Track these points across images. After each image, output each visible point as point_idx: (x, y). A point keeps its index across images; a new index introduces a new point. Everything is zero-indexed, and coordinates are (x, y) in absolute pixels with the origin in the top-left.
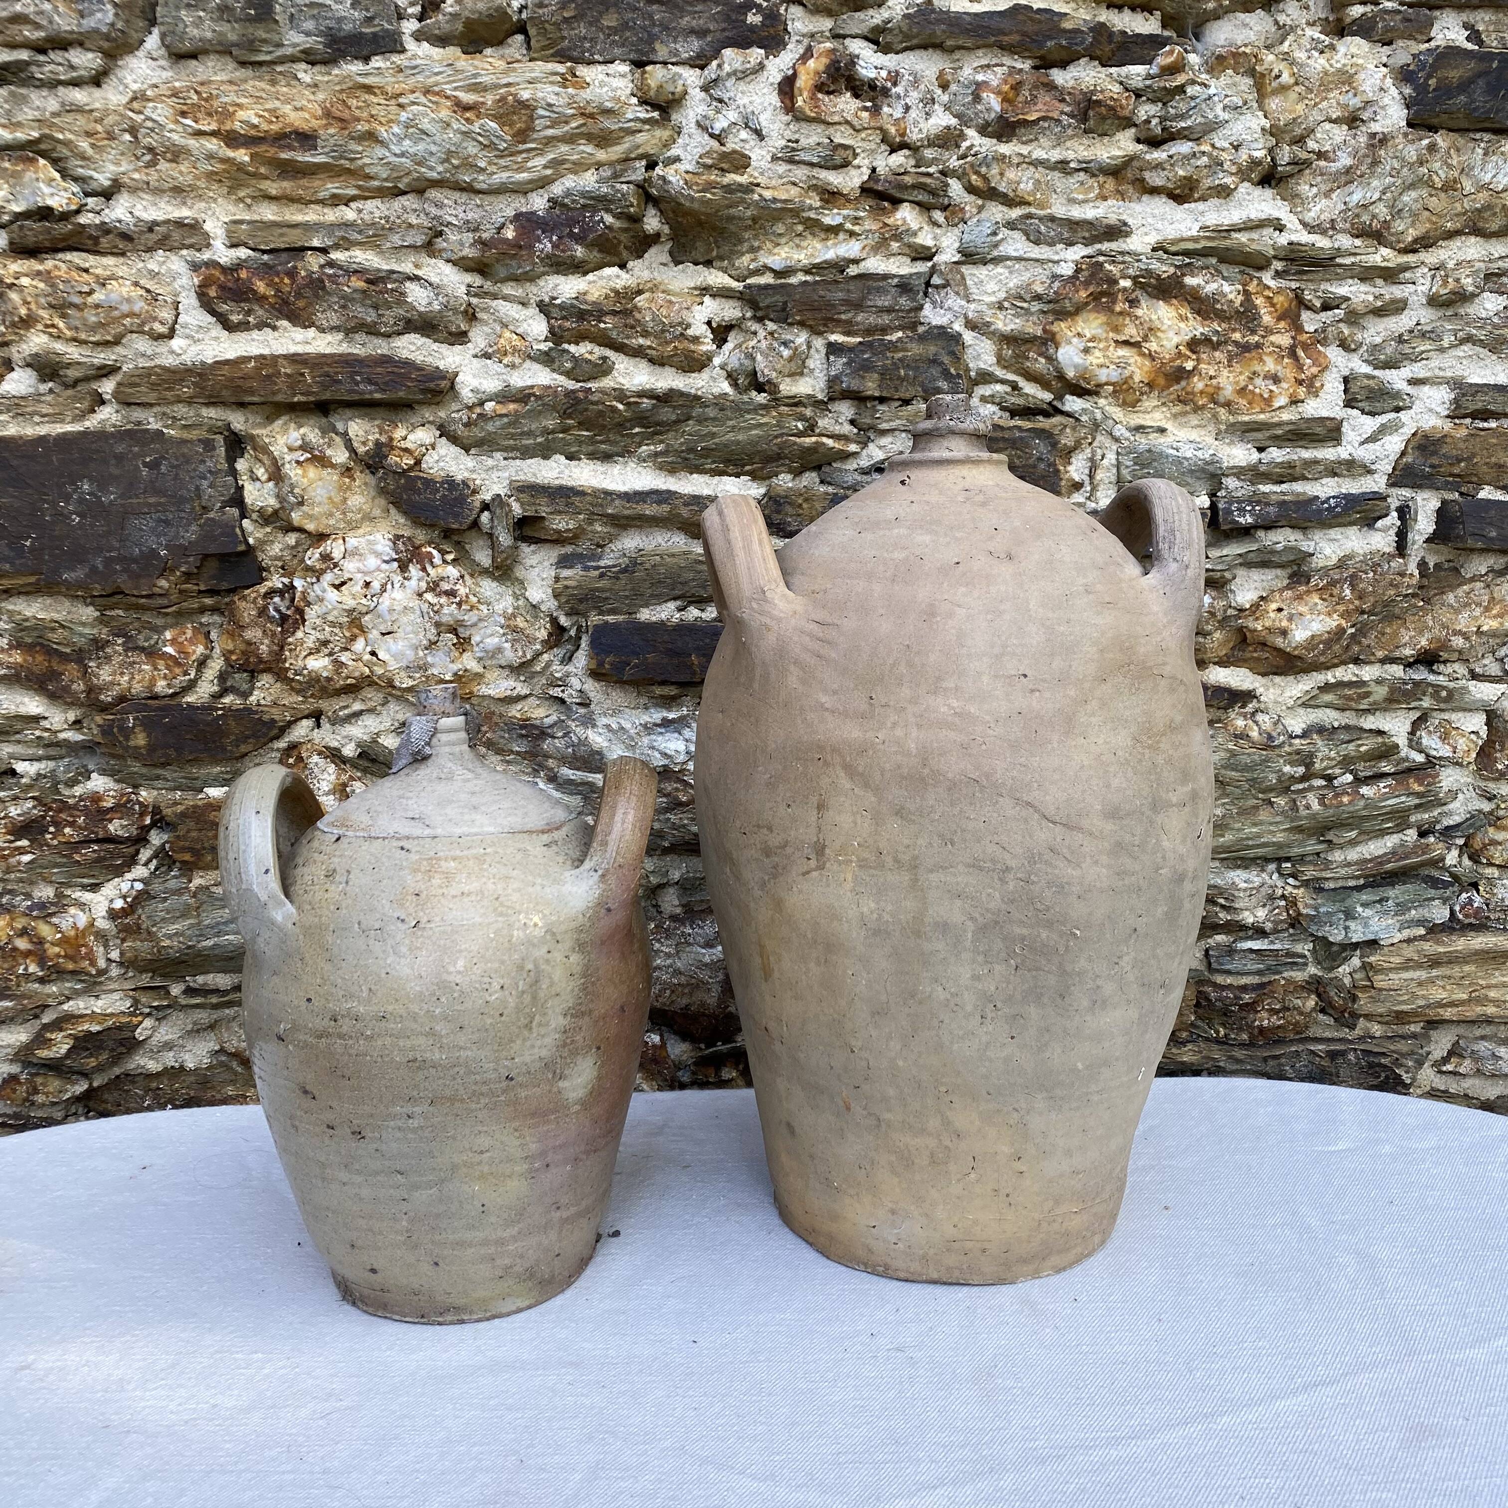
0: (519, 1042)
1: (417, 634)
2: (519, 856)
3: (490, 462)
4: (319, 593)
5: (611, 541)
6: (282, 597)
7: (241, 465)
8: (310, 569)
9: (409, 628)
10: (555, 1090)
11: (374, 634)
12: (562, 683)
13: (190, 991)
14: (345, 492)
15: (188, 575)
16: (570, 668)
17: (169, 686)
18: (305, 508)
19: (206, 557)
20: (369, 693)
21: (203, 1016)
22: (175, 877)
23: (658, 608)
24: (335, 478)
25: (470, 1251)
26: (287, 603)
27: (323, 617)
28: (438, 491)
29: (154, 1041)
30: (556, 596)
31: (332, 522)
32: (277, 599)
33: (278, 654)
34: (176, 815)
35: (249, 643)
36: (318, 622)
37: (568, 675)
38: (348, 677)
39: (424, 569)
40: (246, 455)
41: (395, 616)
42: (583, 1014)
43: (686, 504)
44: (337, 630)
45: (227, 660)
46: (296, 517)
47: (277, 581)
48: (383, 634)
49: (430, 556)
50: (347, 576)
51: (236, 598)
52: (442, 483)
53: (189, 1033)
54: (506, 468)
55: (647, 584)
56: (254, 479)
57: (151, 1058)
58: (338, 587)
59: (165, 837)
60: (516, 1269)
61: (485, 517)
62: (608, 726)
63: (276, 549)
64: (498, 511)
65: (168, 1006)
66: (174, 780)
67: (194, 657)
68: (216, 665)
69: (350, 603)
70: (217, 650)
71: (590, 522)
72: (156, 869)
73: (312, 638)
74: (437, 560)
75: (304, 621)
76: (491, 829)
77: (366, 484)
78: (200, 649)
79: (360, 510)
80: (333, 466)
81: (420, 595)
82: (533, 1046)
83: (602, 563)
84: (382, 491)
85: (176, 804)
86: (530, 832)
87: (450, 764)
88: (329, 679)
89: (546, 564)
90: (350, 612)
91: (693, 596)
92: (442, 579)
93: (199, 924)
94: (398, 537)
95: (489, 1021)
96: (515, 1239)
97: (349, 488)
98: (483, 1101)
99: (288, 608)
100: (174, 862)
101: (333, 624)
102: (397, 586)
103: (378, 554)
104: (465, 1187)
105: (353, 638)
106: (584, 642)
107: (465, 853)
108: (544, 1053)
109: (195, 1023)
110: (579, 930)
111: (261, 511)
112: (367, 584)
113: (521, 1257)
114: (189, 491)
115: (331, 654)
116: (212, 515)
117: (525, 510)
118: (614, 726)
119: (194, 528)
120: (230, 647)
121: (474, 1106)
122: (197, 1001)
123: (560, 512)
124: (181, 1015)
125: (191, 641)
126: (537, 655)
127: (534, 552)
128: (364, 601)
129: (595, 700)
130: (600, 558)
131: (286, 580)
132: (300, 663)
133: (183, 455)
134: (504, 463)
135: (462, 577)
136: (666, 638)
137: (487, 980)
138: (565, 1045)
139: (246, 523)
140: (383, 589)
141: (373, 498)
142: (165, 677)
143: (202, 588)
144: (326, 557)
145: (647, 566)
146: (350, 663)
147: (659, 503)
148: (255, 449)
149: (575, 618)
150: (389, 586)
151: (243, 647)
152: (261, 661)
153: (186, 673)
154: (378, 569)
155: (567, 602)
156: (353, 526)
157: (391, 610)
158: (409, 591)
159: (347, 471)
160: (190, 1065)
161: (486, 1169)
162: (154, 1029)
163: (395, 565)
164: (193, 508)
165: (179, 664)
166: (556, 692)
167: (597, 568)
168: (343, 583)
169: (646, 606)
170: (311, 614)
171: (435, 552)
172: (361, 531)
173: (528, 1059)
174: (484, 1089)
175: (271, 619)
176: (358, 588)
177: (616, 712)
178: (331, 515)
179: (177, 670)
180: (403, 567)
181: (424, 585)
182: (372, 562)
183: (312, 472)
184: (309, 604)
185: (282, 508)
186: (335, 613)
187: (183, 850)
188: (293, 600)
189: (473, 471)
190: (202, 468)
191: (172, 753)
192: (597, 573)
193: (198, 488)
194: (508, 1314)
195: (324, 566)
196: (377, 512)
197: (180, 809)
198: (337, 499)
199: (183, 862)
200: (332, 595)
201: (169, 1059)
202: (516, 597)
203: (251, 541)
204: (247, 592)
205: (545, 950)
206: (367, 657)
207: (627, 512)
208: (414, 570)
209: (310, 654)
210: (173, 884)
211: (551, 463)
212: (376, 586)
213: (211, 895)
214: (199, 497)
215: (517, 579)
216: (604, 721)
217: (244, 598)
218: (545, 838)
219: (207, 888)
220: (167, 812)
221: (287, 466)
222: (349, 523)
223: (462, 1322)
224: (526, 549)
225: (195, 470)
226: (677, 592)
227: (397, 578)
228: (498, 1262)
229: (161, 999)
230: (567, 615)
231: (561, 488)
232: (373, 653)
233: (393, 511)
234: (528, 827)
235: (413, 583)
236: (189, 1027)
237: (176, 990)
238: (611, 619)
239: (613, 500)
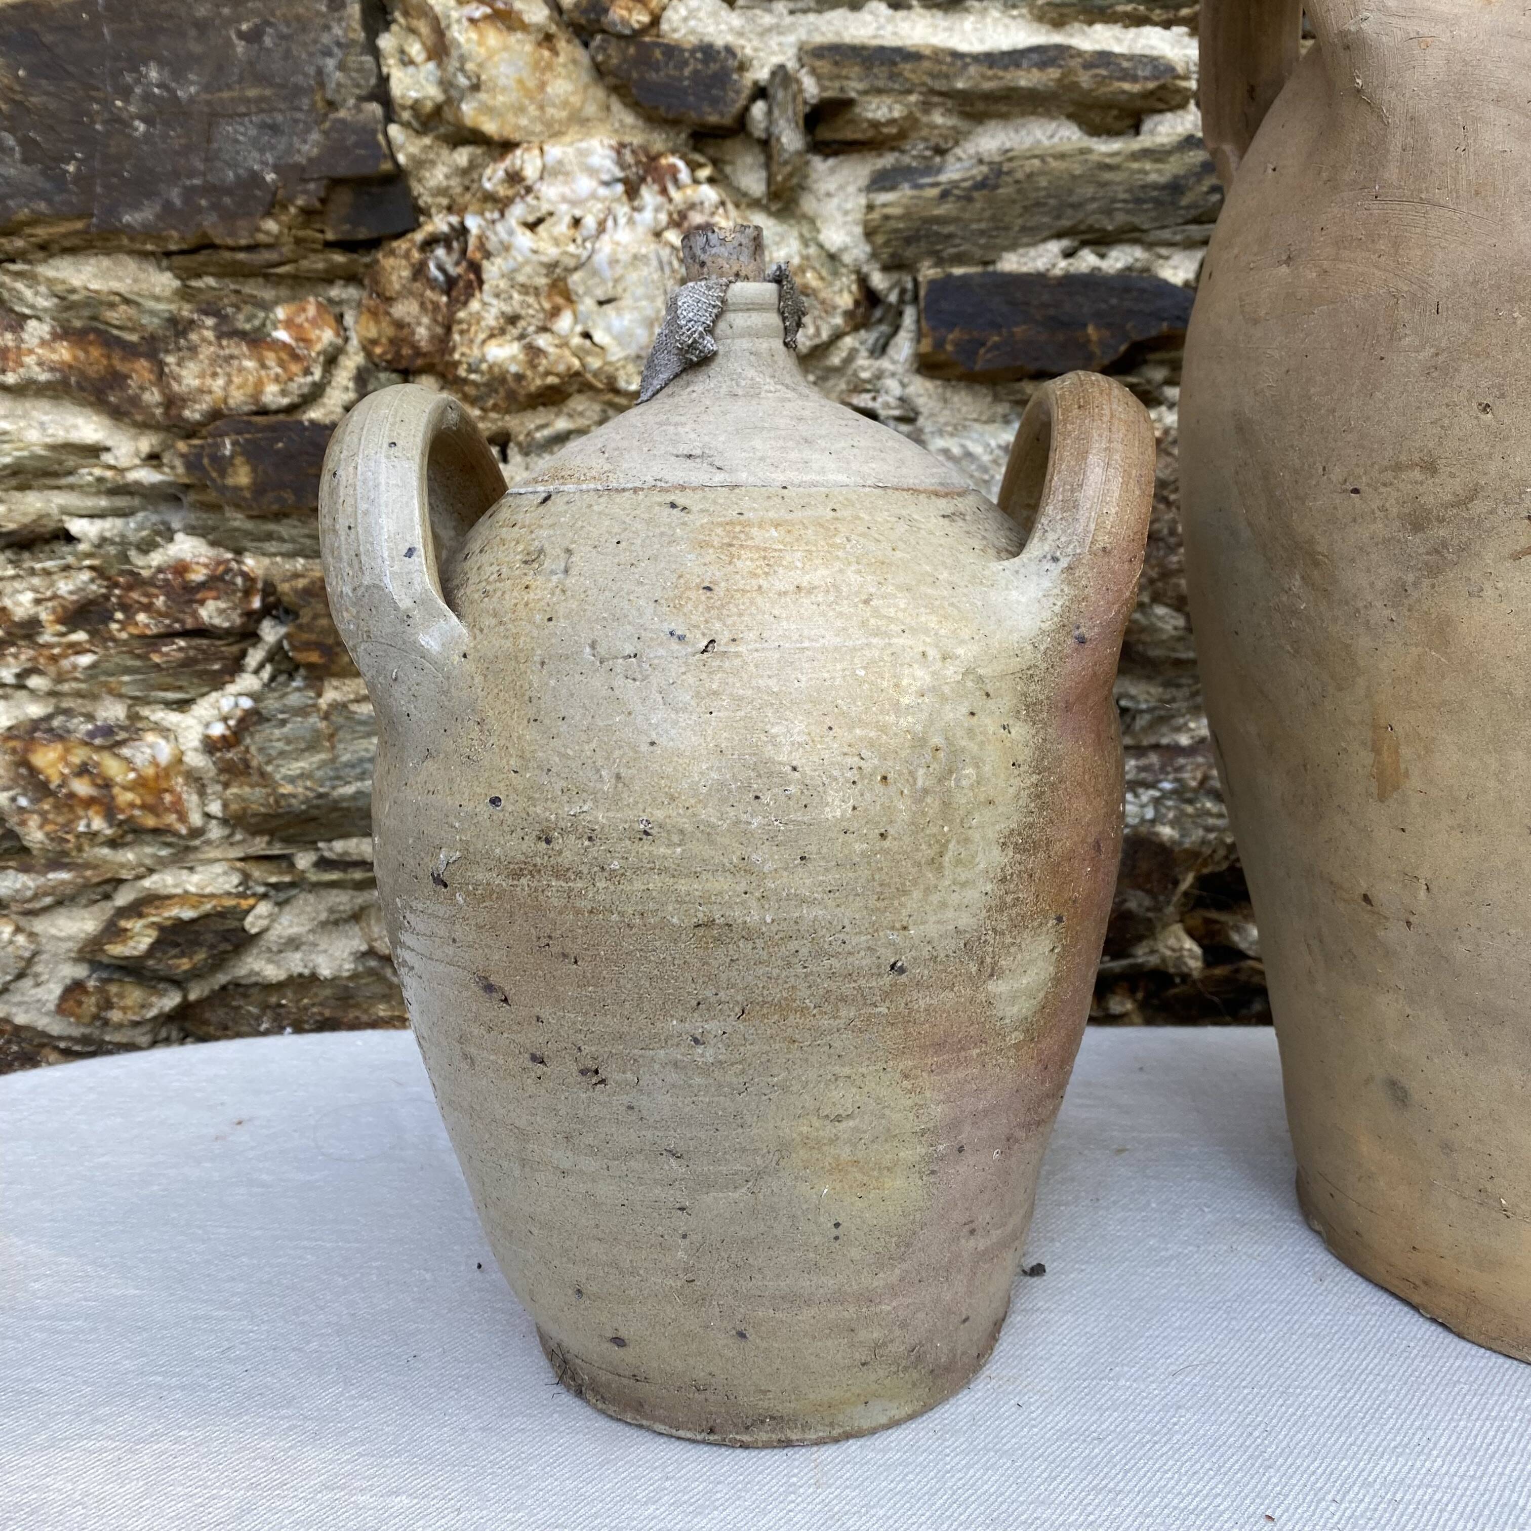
0: (917, 894)
1: (652, 299)
2: (902, 528)
3: (767, 20)
4: (504, 235)
5: (957, 143)
6: (449, 248)
7: (386, 42)
8: (490, 198)
9: (640, 291)
10: (982, 997)
11: (587, 304)
12: (872, 386)
13: (323, 864)
14: (543, 71)
15: (308, 213)
16: (884, 364)
17: (284, 393)
18: (483, 96)
19: (336, 183)
20: (578, 403)
21: (343, 900)
22: (298, 689)
23: (1032, 252)
24: (528, 48)
25: (807, 1313)
26: (455, 256)
27: (510, 276)
28: (686, 63)
29: (272, 936)
30: (869, 234)
31: (524, 122)
32: (440, 252)
33: (443, 343)
34: (295, 591)
35: (399, 325)
36: (503, 284)
37: (879, 375)
38: (548, 373)
39: (664, 191)
40: (394, 28)
41: (619, 271)
42: (1036, 846)
43: (1087, 66)
44: (531, 300)
45: (369, 355)
46: (469, 110)
47: (440, 223)
48: (601, 303)
49: (673, 171)
50: (545, 207)
51: (380, 256)
52: (693, 51)
53: (324, 924)
54: (791, 28)
55: (1018, 209)
56: (407, 61)
57: (270, 961)
58: (532, 226)
59: (282, 630)
60: (892, 1348)
61: (759, 109)
62: (946, 452)
63: (437, 176)
64: (780, 95)
65: (292, 885)
66: (293, 540)
67: (319, 347)
68: (352, 361)
69: (551, 252)
70: (354, 342)
71: (927, 106)
72: (273, 678)
73: (494, 311)
74: (684, 175)
75: (481, 282)
76: (842, 478)
77: (574, 61)
78: (327, 336)
79: (565, 104)
80: (524, 27)
81: (658, 234)
82: (943, 905)
83: (943, 178)
84: (599, 71)
85: (296, 576)
86: (914, 491)
87: (751, 373)
88: (519, 377)
89: (851, 189)
90: (552, 266)
91: (1091, 229)
92: (692, 206)
93: (333, 760)
94: (622, 145)
95: (858, 847)
96: (893, 1291)
97: (549, 67)
98: (847, 1012)
99: (457, 264)
100: (297, 667)
101: (525, 289)
102: (622, 221)
103: (592, 171)
104: (804, 1188)
105: (555, 312)
106: (909, 316)
107: (798, 514)
108: (965, 920)
109: (331, 911)
110: (1028, 675)
111: (415, 106)
112: (576, 222)
113: (904, 1325)
114: (306, 75)
115: (522, 337)
116: (342, 114)
117: (823, 88)
118: (956, 451)
119: (315, 136)
120: (373, 333)
121: (825, 1022)
122: (334, 876)
123: (879, 91)
124: (311, 898)
125: (314, 323)
126: (837, 336)
127: (832, 171)
128: (572, 248)
129: (924, 410)
130: (939, 170)
131: (454, 219)
132: (476, 352)
133: (298, 18)
134: (788, 20)
135: (723, 203)
136: (1046, 297)
137: (854, 761)
138: (1002, 907)
139: (394, 130)
140: (601, 228)
141: (586, 87)
142: (277, 379)
143: (330, 236)
144: (514, 177)
145: (1019, 175)
146: (551, 350)
147: (1042, 65)
148: (406, 14)
149: (895, 276)
150: (610, 223)
151: (390, 331)
152: (418, 352)
153: (307, 372)
154: (594, 196)
155: (887, 244)
156: (555, 133)
157: (613, 262)
158: (640, 229)
159: (548, 39)
160: (325, 972)
161: (845, 1153)
162: (273, 918)
163: (620, 188)
164: (313, 104)
165: (296, 357)
166: (864, 400)
167: (936, 185)
168: (540, 221)
169: (1013, 247)
170: (492, 270)
171: (681, 164)
172: (567, 139)
173: (932, 930)
174: (848, 988)
175: (432, 283)
176: (562, 227)
177: (958, 429)
178: (521, 110)
179: (295, 368)
180: (632, 191)
181: (663, 218)
182: (585, 185)
183: (493, 37)
184: (488, 255)
185: (449, 101)
186: (528, 269)
187: (308, 646)
188: (464, 251)
189: (741, 34)
190: (326, 39)
191: (289, 497)
192: (934, 192)
193: (320, 72)
194: (873, 1431)
195: (510, 193)
196: (591, 110)
197: (301, 583)
198: (531, 84)
199: (310, 667)
200: (524, 240)
201: (295, 963)
202: (805, 243)
203: (401, 158)
204: (395, 244)
205: (964, 710)
206: (576, 341)
207: (987, 86)
208: (649, 195)
209: (492, 336)
210: (294, 699)
211: (865, 16)
212: (590, 222)
213: (351, 717)
214: (322, 85)
215: (804, 216)
216: (939, 443)
217: (392, 253)
218: (945, 505)
219: (344, 705)
220: (284, 587)
221: (455, 27)
222: (549, 124)
223: (787, 1444)
224: (819, 165)
225: (315, 42)
226: (1066, 223)
227: (623, 210)
228: (863, 1335)
229: (281, 873)
230: (886, 269)
231: (882, 49)
232: (587, 335)
233: (616, 106)
234: (911, 482)
235: (647, 217)
236: (323, 916)
237: (304, 861)
238: (958, 271)
239: (966, 66)
